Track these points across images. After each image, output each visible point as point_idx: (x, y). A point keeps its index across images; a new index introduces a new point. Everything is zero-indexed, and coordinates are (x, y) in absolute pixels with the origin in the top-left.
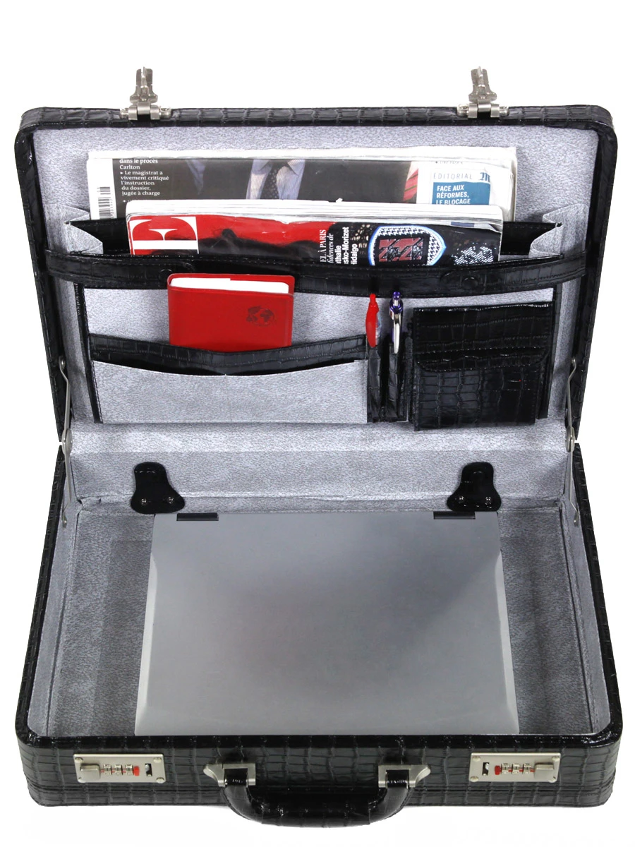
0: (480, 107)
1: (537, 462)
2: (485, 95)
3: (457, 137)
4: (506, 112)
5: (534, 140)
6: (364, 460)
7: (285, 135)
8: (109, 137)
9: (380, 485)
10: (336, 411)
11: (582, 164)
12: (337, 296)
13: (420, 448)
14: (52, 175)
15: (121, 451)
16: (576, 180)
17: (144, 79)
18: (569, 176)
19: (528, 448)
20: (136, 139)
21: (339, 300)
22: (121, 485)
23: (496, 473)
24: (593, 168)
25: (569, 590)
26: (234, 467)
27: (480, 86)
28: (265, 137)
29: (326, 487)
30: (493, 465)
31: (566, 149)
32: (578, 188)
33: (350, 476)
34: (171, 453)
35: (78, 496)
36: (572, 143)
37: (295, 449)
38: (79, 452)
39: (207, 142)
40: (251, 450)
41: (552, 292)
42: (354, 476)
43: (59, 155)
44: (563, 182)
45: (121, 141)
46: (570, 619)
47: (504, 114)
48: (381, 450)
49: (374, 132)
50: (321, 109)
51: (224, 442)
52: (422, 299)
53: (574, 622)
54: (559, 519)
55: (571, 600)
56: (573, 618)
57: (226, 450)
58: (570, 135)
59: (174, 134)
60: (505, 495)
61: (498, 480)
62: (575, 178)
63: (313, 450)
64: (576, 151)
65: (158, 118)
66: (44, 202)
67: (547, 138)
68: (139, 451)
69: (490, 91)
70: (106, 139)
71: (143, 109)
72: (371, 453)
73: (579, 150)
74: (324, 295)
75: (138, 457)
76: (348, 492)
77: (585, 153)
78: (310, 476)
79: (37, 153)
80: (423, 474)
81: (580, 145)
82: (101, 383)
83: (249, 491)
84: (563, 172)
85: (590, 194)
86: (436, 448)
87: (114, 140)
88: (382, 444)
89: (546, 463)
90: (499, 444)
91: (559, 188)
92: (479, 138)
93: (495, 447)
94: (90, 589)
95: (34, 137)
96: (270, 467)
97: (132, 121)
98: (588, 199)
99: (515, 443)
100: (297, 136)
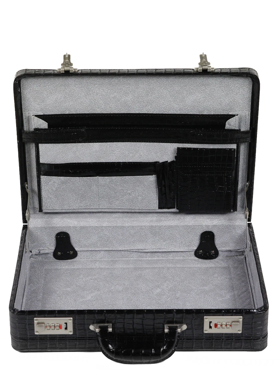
0: (203, 67)
1: (233, 231)
2: (205, 63)
3: (194, 82)
4: (214, 70)
5: (226, 83)
6: (157, 230)
7: (124, 81)
8: (51, 82)
9: (164, 244)
10: (145, 202)
11: (247, 94)
12: (145, 143)
13: (182, 224)
14: (27, 99)
15: (50, 226)
16: (244, 101)
17: (67, 57)
18: (241, 99)
19: (229, 224)
20: (63, 83)
21: (146, 145)
22: (49, 244)
23: (216, 237)
24: (251, 95)
25: (249, 283)
26: (100, 234)
27: (203, 60)
28: (116, 82)
29: (141, 245)
30: (214, 233)
31: (239, 87)
32: (245, 104)
33: (151, 239)
34: (72, 227)
35: (30, 249)
36: (242, 84)
37: (127, 225)
38: (32, 227)
39: (92, 85)
40: (108, 225)
41: (236, 146)
42: (153, 239)
43: (31, 90)
44: (239, 102)
45: (56, 84)
46: (249, 292)
47: (213, 71)
48: (164, 225)
49: (160, 80)
50: (139, 69)
51: (96, 222)
52: (181, 144)
53: (251, 293)
54: (245, 261)
55: (250, 286)
56: (251, 292)
57: (96, 226)
58: (241, 81)
59: (78, 81)
60: (220, 249)
61: (217, 241)
62: (244, 100)
63: (135, 225)
64: (244, 88)
65: (73, 72)
66: (23, 111)
67: (232, 82)
68: (58, 226)
69: (207, 62)
70: (50, 83)
71: (66, 69)
72: (160, 227)
73: (245, 88)
74: (140, 143)
75: (58, 229)
76: (150, 247)
77: (247, 89)
78: (133, 239)
79: (21, 89)
80: (184, 238)
81: (245, 85)
82: (43, 187)
83: (107, 247)
84: (239, 97)
85: (250, 107)
86: (189, 224)
87: (54, 83)
88: (165, 223)
89: (238, 232)
90: (216, 222)
91: (238, 104)
92: (204, 83)
93: (214, 224)
94: (36, 283)
95: (21, 82)
96: (116, 234)
97: (62, 73)
98: (250, 109)
99: (223, 222)
100: (129, 82)
